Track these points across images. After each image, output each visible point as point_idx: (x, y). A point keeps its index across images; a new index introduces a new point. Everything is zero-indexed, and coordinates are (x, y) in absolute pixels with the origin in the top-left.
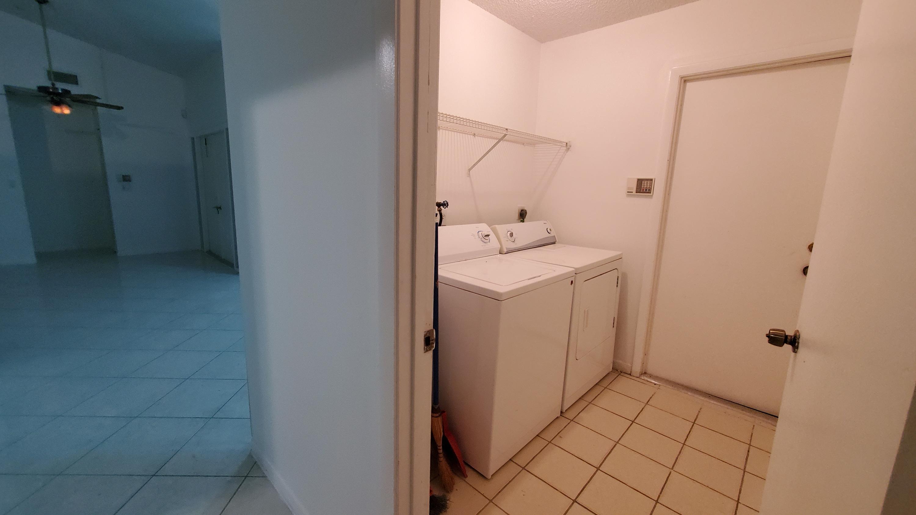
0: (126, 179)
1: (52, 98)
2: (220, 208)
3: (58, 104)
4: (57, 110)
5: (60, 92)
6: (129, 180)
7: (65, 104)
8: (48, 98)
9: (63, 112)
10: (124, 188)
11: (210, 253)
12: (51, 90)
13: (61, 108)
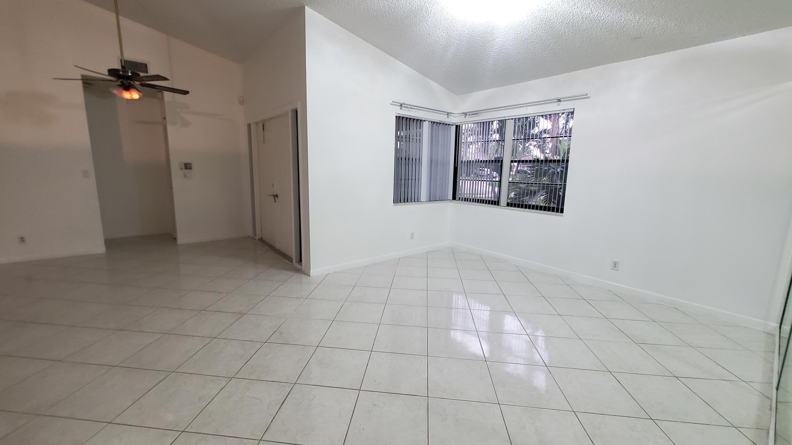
0: (188, 166)
1: (121, 82)
2: (277, 196)
3: (127, 88)
4: (127, 95)
5: (130, 75)
6: (191, 168)
7: (134, 88)
8: (119, 83)
9: (132, 97)
10: (185, 176)
11: (261, 240)
12: (121, 73)
13: (131, 94)
